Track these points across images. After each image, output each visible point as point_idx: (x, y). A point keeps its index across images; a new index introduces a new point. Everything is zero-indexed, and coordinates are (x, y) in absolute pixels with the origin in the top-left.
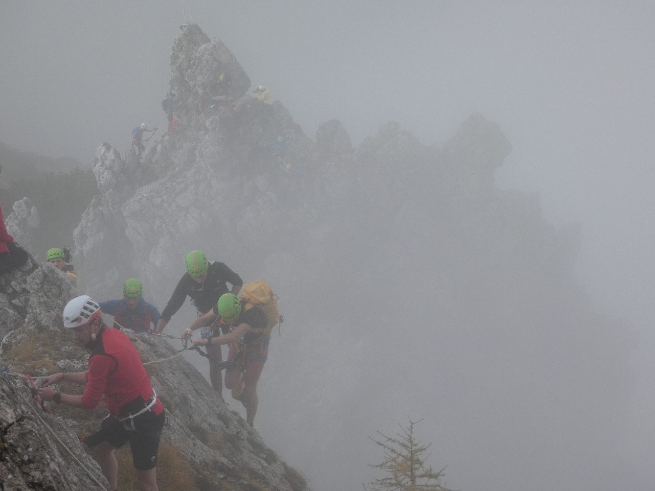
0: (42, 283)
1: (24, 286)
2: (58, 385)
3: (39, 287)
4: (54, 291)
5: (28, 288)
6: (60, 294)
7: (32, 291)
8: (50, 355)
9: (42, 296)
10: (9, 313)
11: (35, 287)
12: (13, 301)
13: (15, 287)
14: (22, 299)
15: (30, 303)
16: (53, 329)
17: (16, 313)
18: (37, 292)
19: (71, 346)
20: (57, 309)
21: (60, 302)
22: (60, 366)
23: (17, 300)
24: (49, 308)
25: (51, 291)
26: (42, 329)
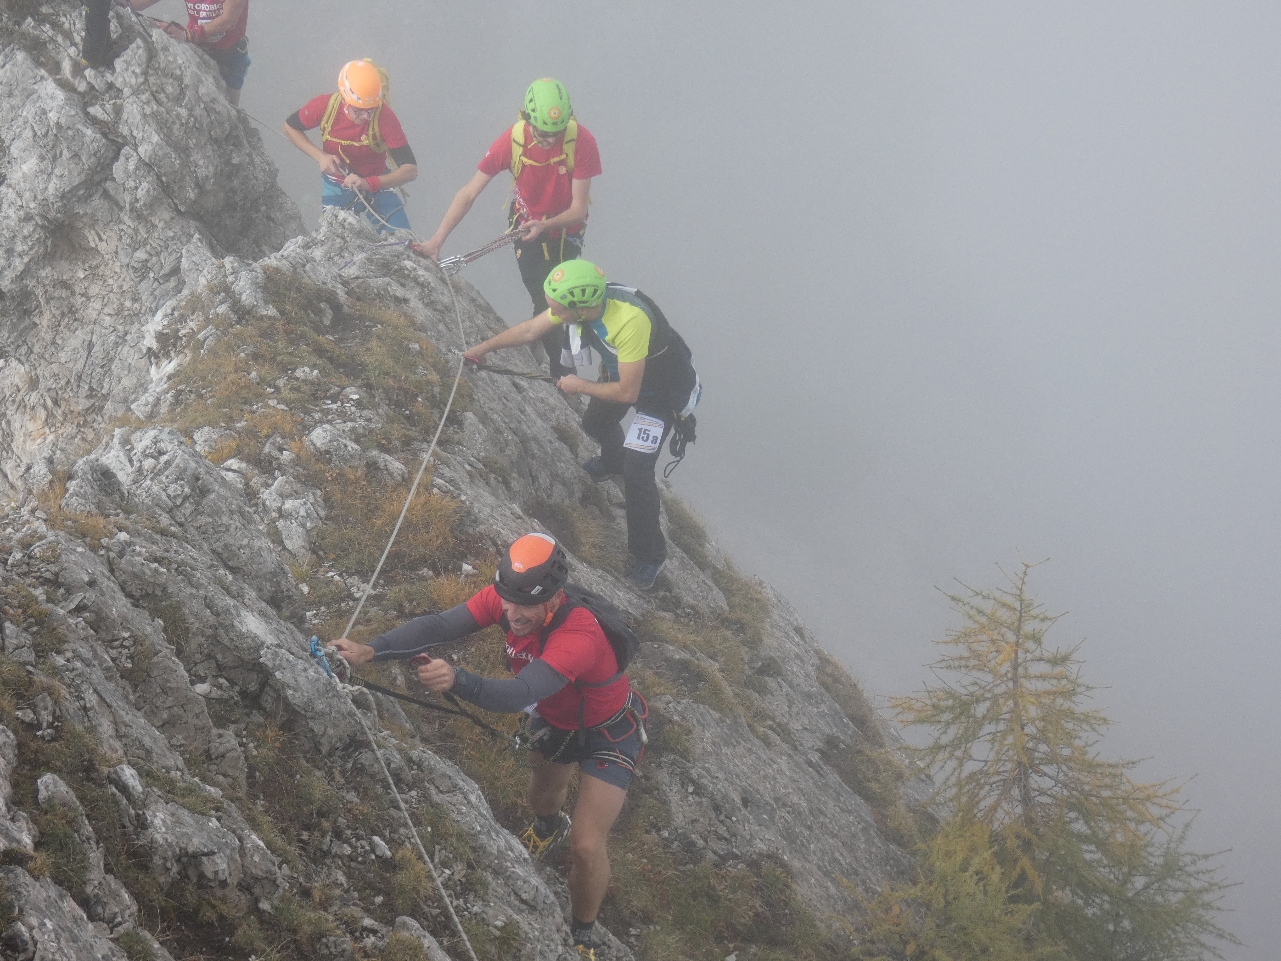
0: (145, 73)
1: (109, 77)
2: (319, 492)
3: (141, 80)
4: (170, 89)
5: (119, 83)
6: (182, 92)
7: (127, 91)
8: (277, 389)
9: (148, 103)
10: (84, 135)
11: (133, 81)
12: (92, 110)
13: (93, 82)
14: (107, 106)
15: (125, 116)
16: (265, 313)
17: (98, 136)
18: (136, 92)
19: (314, 367)
20: (177, 126)
21: (183, 112)
22: (318, 445)
23: (98, 107)
24: (163, 125)
25: (163, 90)
26: (243, 313)
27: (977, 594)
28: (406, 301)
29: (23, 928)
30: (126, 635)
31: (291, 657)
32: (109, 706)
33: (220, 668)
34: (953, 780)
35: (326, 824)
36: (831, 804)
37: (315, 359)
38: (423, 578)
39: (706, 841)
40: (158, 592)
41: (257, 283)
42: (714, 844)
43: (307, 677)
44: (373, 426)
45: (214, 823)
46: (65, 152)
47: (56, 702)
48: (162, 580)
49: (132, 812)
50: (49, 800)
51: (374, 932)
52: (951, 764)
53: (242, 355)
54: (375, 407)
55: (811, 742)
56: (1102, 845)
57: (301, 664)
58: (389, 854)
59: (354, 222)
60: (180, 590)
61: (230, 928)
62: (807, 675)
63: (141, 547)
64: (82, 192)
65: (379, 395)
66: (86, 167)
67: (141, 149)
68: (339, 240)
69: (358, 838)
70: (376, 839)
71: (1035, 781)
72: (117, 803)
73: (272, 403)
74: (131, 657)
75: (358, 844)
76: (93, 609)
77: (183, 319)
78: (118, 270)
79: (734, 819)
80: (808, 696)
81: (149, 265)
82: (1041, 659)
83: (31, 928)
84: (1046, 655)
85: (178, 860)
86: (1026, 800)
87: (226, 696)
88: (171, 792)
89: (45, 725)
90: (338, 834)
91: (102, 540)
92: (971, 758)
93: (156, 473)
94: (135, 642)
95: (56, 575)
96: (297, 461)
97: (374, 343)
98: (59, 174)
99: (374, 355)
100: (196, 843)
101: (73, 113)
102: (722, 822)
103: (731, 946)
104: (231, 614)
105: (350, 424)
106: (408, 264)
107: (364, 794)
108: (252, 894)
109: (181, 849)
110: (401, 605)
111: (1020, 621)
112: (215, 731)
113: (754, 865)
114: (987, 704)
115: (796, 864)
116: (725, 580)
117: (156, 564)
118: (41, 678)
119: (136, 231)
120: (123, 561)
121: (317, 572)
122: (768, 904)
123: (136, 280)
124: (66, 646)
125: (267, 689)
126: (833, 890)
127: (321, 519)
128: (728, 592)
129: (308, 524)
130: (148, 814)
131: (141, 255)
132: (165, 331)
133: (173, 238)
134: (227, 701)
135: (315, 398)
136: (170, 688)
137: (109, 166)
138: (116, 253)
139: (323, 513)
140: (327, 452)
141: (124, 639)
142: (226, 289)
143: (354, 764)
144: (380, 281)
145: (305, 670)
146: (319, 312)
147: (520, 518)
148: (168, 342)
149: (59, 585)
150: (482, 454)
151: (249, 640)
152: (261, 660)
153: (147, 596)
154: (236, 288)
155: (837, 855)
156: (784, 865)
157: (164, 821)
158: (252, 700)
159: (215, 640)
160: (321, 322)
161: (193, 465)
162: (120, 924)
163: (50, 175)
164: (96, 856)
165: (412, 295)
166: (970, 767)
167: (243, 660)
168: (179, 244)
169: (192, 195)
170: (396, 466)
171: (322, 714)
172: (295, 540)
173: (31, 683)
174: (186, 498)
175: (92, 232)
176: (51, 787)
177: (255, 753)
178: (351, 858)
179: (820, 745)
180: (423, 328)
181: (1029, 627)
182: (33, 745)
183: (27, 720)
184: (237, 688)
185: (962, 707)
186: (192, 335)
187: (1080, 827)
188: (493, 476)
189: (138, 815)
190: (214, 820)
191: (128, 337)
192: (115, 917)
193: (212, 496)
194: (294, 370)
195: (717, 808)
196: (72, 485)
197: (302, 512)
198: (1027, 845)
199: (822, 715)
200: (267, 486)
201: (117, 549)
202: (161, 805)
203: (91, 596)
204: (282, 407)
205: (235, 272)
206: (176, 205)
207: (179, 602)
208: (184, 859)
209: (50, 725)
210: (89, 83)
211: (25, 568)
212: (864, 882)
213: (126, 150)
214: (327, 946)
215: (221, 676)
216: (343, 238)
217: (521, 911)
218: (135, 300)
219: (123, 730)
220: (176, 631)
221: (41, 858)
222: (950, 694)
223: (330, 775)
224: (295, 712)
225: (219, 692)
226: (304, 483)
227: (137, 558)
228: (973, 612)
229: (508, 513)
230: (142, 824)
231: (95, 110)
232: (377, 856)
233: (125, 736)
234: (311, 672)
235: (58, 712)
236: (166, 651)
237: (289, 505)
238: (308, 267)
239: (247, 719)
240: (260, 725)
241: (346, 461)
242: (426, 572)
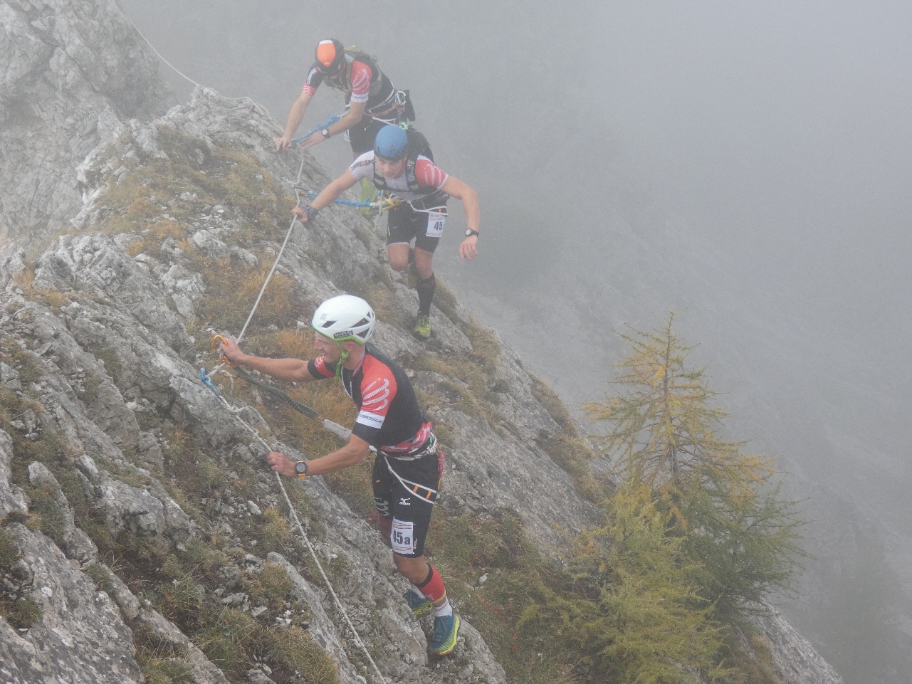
1: (45, 1)
2: (199, 275)
3: (67, 3)
4: (86, 8)
5: (52, 5)
6: (95, 11)
7: (58, 10)
8: (169, 207)
10: (29, 40)
11: (61, 3)
12: (34, 23)
13: (34, 4)
14: (45, 20)
15: (57, 27)
16: (159, 156)
17: (39, 40)
18: (64, 10)
19: (193, 192)
20: (92, 33)
21: (96, 23)
22: (198, 243)
23: (38, 21)
24: (83, 33)
25: (82, 9)
26: (144, 157)
27: (639, 333)
28: (252, 147)
29: (25, 564)
30: (80, 370)
31: (190, 383)
32: (73, 417)
33: (143, 391)
34: (626, 456)
35: (217, 494)
36: (545, 475)
37: (193, 187)
38: (271, 331)
39: (465, 501)
40: (100, 342)
41: (152, 137)
42: (470, 502)
43: (201, 396)
44: (233, 230)
45: (146, 493)
46: (17, 53)
47: (38, 415)
48: (102, 333)
49: (92, 486)
50: (37, 479)
51: (254, 563)
52: (625, 446)
53: (145, 185)
54: (236, 217)
55: (530, 434)
56: (725, 497)
57: (197, 388)
58: (260, 512)
59: (215, 95)
60: (114, 339)
61: (160, 562)
62: (526, 391)
63: (87, 311)
64: (28, 79)
65: (237, 210)
66: (32, 61)
67: (67, 49)
68: (205, 107)
69: (239, 502)
70: (251, 502)
71: (680, 456)
72: (81, 480)
73: (166, 216)
74: (84, 385)
75: (239, 506)
76: (58, 353)
77: (103, 161)
78: (55, 131)
79: (483, 485)
80: (527, 405)
81: (76, 127)
82: (682, 376)
83: (30, 564)
84: (686, 373)
85: (123, 518)
86: (674, 469)
87: (147, 410)
88: (115, 473)
89: (31, 430)
90: (225, 500)
91: (61, 308)
92: (637, 442)
93: (93, 264)
94: (86, 374)
95: (33, 331)
96: (184, 255)
97: (233, 175)
98: (13, 67)
99: (233, 182)
100: (134, 507)
101: (22, 25)
102: (474, 487)
103: (483, 569)
104: (149, 355)
105: (219, 230)
106: (253, 122)
107: (242, 473)
108: (172, 539)
109: (125, 510)
110: (257, 349)
111: (668, 350)
112: (141, 434)
113: (497, 515)
114: (648, 406)
115: (525, 514)
116: (469, 330)
117: (98, 323)
118: (26, 399)
119: (66, 104)
120: (76, 321)
121: (200, 328)
122: (506, 541)
123: (68, 137)
124: (41, 378)
125: (175, 405)
126: (549, 530)
127: (201, 293)
128: (472, 338)
129: (194, 297)
130: (103, 487)
131: (70, 120)
132: (91, 170)
133: (91, 109)
134: (148, 413)
135: (194, 212)
136: (111, 405)
137: (47, 61)
138: (54, 119)
139: (203, 289)
140: (205, 248)
141: (79, 373)
142: (133, 141)
143: (234, 453)
144: (235, 134)
145: (200, 392)
146: (195, 156)
147: (334, 290)
148: (94, 178)
149: (35, 337)
150: (307, 248)
151: (162, 373)
152: (170, 385)
153: (93, 345)
154: (139, 140)
155: (550, 508)
156: (516, 515)
157: (112, 493)
158: (165, 413)
159: (138, 373)
160: (197, 162)
161: (117, 257)
162: (87, 560)
163: (7, 68)
164: (69, 515)
165: (256, 142)
166: (636, 448)
167: (158, 386)
168: (95, 113)
169: (104, 80)
170: (251, 256)
171: (212, 421)
172: (185, 307)
173: (20, 402)
174: (114, 279)
175: (37, 105)
176: (38, 471)
177: (168, 447)
178: (235, 516)
179: (535, 436)
180: (264, 165)
181: (673, 355)
182: (24, 444)
183: (18, 427)
184: (154, 405)
185: (631, 409)
186: (110, 172)
187: (710, 485)
188: (315, 262)
189: (96, 488)
190: (146, 491)
191: (63, 176)
192: (83, 556)
193: (131, 278)
194: (180, 194)
195: (471, 479)
196: (39, 272)
197: (189, 289)
198: (676, 498)
199: (536, 416)
200: (165, 271)
201: (71, 313)
202: (110, 482)
203: (56, 344)
204: (172, 219)
205: (138, 130)
206: (93, 86)
207: (114, 348)
208: (127, 517)
209: (34, 430)
210: (32, 5)
211: (11, 327)
212: (569, 526)
213: (58, 50)
214: (223, 573)
215: (143, 397)
216: (208, 106)
217: (347, 548)
218: (67, 151)
219: (82, 432)
220: (113, 367)
221: (35, 517)
222: (623, 400)
223: (218, 460)
224: (194, 420)
225: (143, 408)
226: (189, 269)
227: (84, 319)
228: (636, 346)
229: (326, 286)
230: (99, 495)
231: (37, 24)
232: (252, 514)
233: (84, 437)
234: (204, 393)
235: (39, 421)
236: (107, 380)
237: (180, 283)
238: (186, 125)
239: (161, 425)
240: (170, 429)
241: (217, 254)
242: (273, 327)
